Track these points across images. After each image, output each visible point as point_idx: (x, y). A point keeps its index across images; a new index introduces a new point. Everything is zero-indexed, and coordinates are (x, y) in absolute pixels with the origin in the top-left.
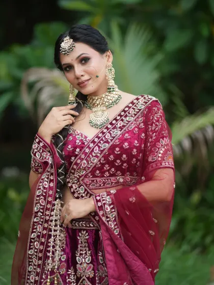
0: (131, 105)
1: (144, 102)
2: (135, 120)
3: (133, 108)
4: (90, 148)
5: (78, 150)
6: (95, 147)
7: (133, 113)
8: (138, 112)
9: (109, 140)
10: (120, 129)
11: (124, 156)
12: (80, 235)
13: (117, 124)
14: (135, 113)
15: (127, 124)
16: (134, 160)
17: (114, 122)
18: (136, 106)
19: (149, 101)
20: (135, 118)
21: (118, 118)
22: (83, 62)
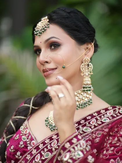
0: (95, 114)
1: (112, 116)
2: (92, 133)
3: (96, 119)
4: (31, 155)
5: (19, 153)
6: (37, 154)
8: (100, 125)
9: (53, 149)
14: (96, 125)
15: (81, 134)
18: (100, 117)
19: (117, 116)
20: (93, 130)
22: (53, 47)
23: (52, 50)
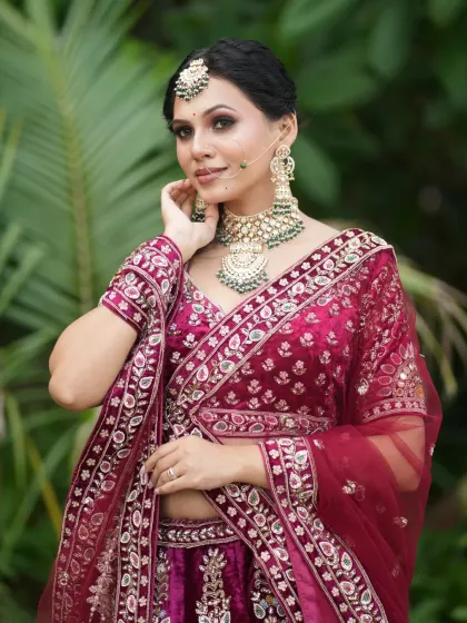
0: (327, 249)
1: (360, 248)
2: (335, 286)
3: (332, 258)
4: (220, 337)
5: (190, 337)
6: (232, 335)
7: (331, 269)
8: (343, 269)
10: (296, 301)
11: (300, 364)
12: (206, 560)
13: (290, 289)
14: (337, 270)
15: (315, 291)
16: (322, 376)
17: (284, 282)
18: (338, 253)
19: (372, 248)
20: (335, 281)
21: (295, 274)
22: (219, 125)
23: (218, 131)
